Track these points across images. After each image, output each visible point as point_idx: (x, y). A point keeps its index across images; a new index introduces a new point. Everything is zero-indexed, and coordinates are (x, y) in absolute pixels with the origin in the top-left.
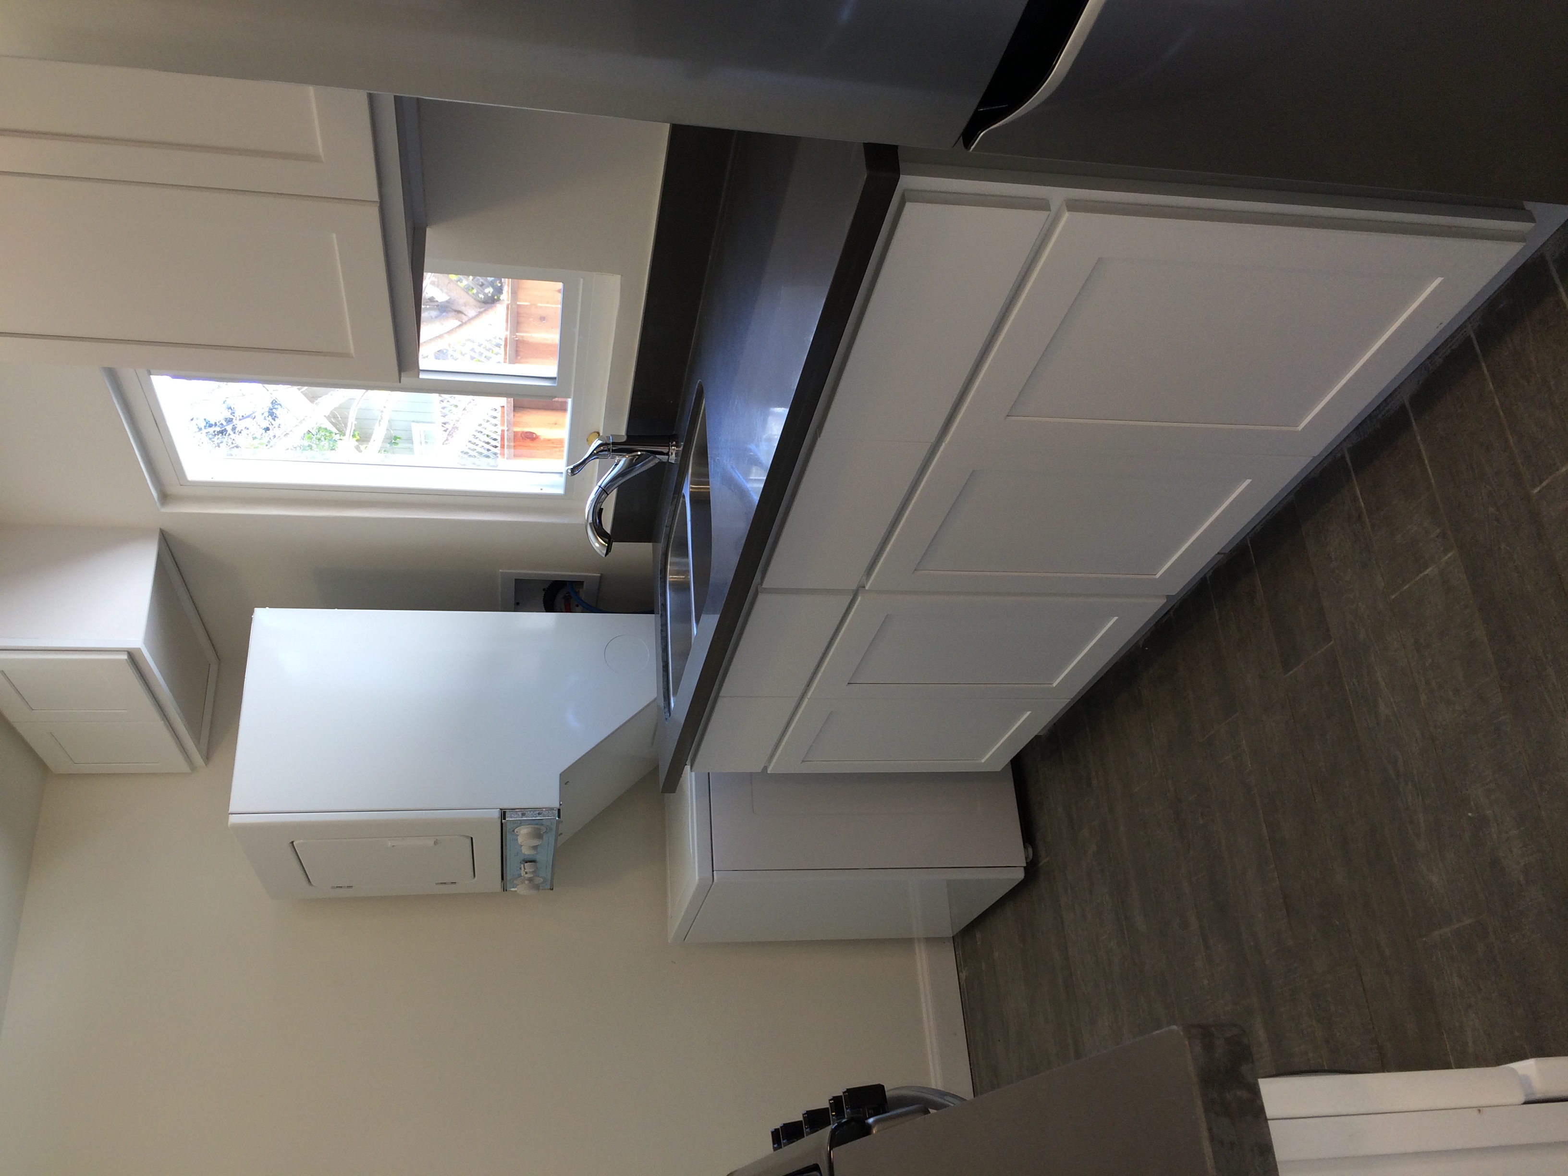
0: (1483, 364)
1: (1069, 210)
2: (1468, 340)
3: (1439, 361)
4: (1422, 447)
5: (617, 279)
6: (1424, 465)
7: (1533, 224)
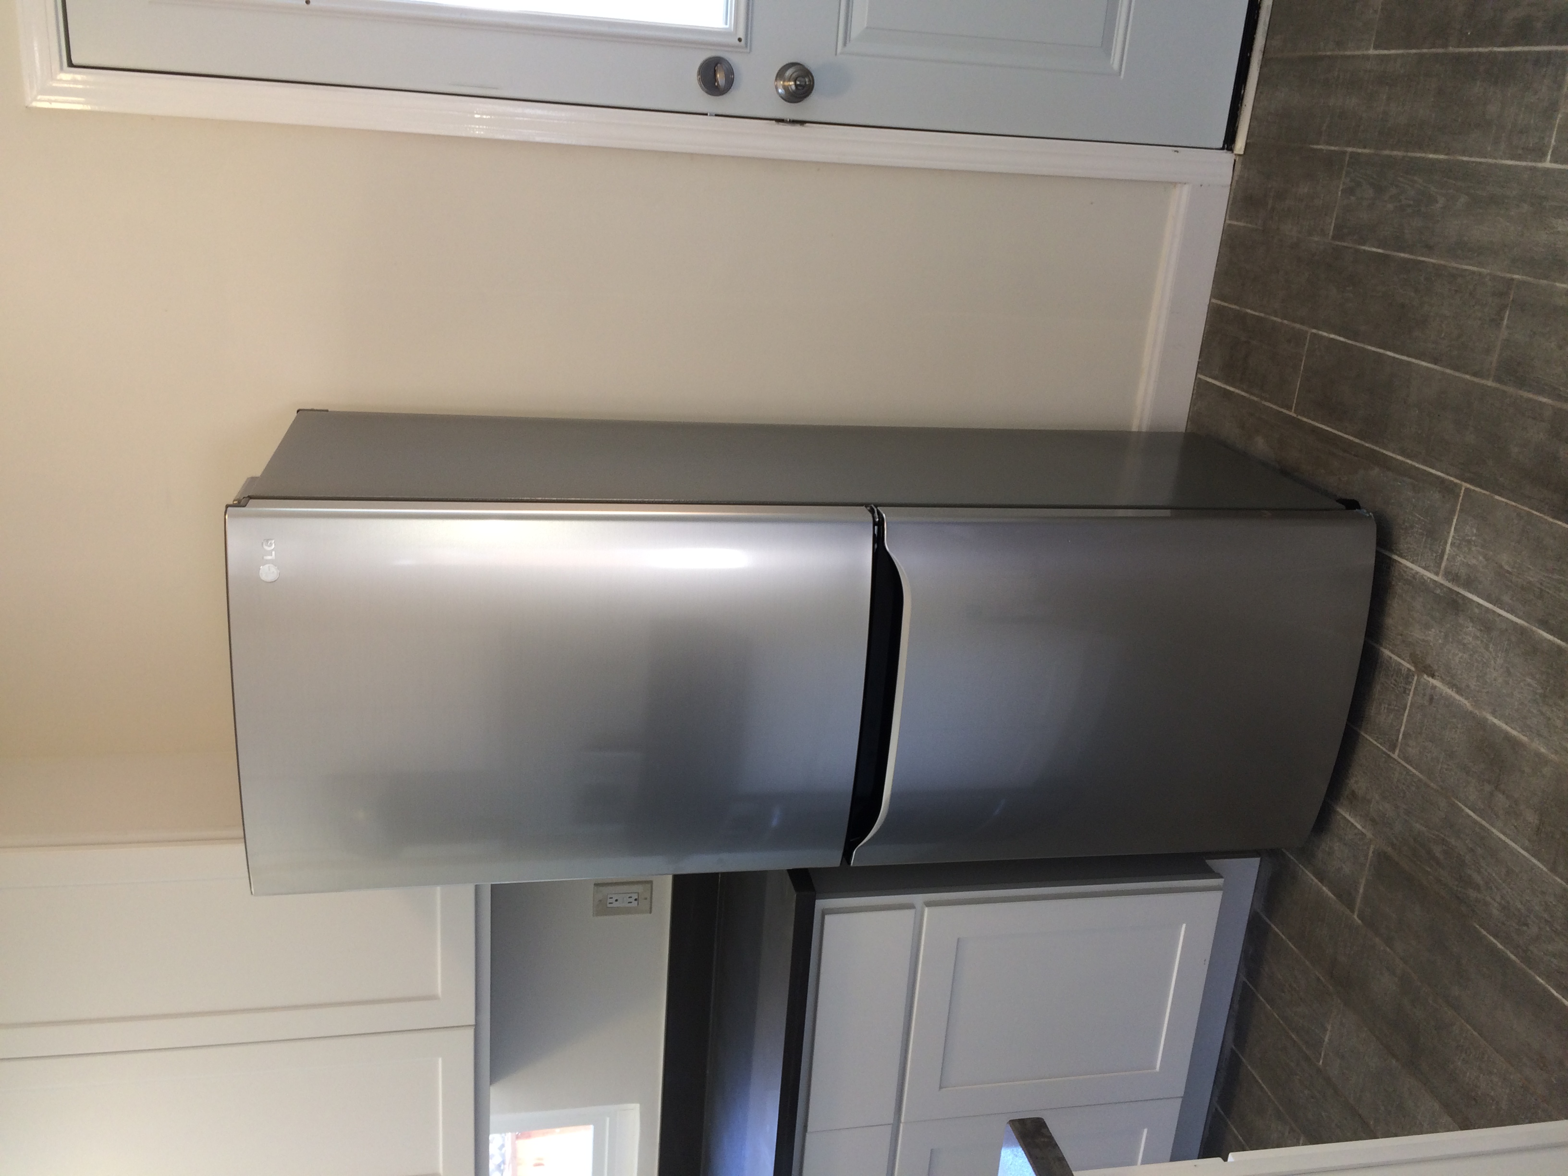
0: (1259, 995)
1: (927, 906)
2: (1244, 983)
3: (1236, 1006)
4: (1253, 1072)
5: (637, 1106)
6: (1260, 1085)
7: (1223, 880)
